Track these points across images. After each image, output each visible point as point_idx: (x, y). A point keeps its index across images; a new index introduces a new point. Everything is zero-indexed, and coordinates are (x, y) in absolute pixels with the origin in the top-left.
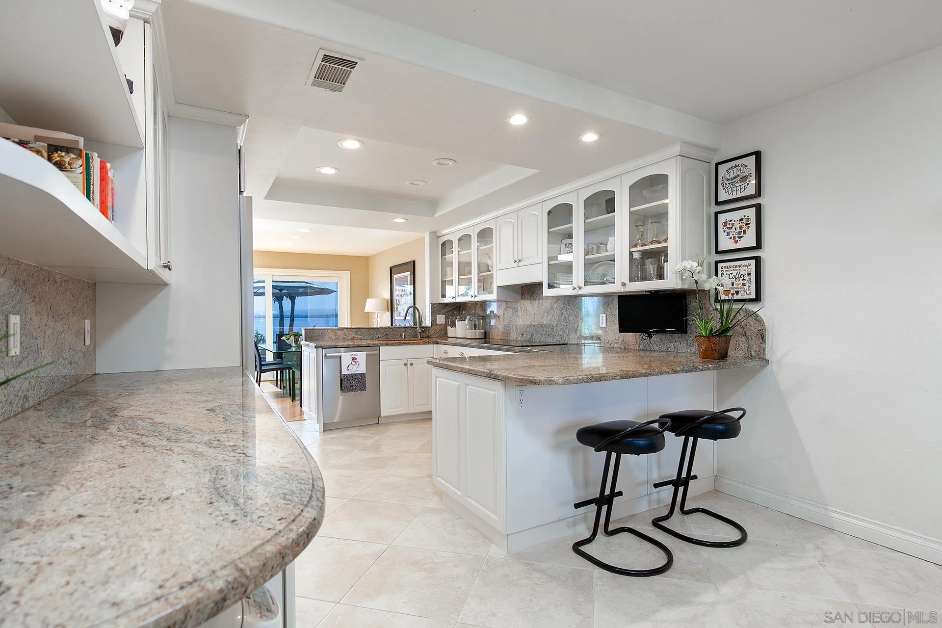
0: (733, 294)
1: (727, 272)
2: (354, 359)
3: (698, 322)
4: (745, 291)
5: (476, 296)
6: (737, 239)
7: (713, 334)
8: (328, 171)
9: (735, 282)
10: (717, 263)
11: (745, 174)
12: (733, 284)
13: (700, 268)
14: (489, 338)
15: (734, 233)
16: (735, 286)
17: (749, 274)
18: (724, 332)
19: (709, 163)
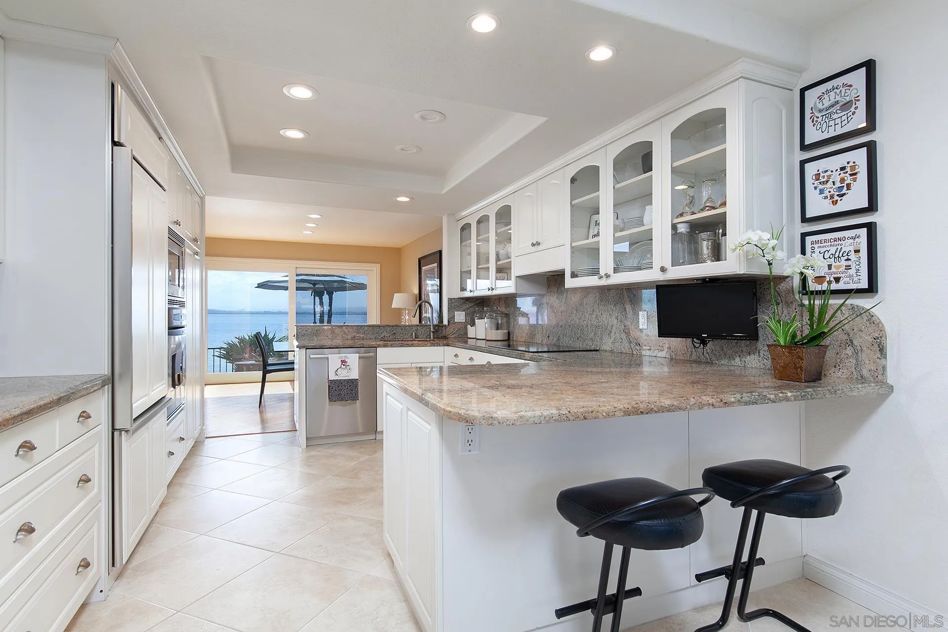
0: (830, 282)
1: (820, 249)
2: (343, 362)
3: (772, 324)
4: (851, 276)
5: (493, 289)
6: (836, 198)
7: (797, 342)
8: (295, 134)
9: (834, 264)
10: (804, 236)
11: (848, 99)
12: (830, 267)
13: (774, 242)
14: (513, 341)
15: (832, 190)
16: (833, 270)
17: (857, 251)
18: (816, 338)
19: (791, 90)
